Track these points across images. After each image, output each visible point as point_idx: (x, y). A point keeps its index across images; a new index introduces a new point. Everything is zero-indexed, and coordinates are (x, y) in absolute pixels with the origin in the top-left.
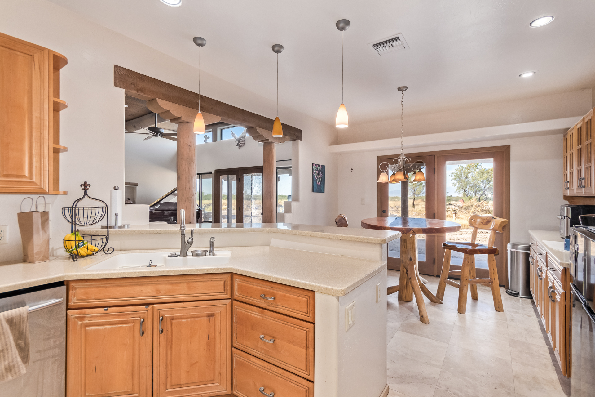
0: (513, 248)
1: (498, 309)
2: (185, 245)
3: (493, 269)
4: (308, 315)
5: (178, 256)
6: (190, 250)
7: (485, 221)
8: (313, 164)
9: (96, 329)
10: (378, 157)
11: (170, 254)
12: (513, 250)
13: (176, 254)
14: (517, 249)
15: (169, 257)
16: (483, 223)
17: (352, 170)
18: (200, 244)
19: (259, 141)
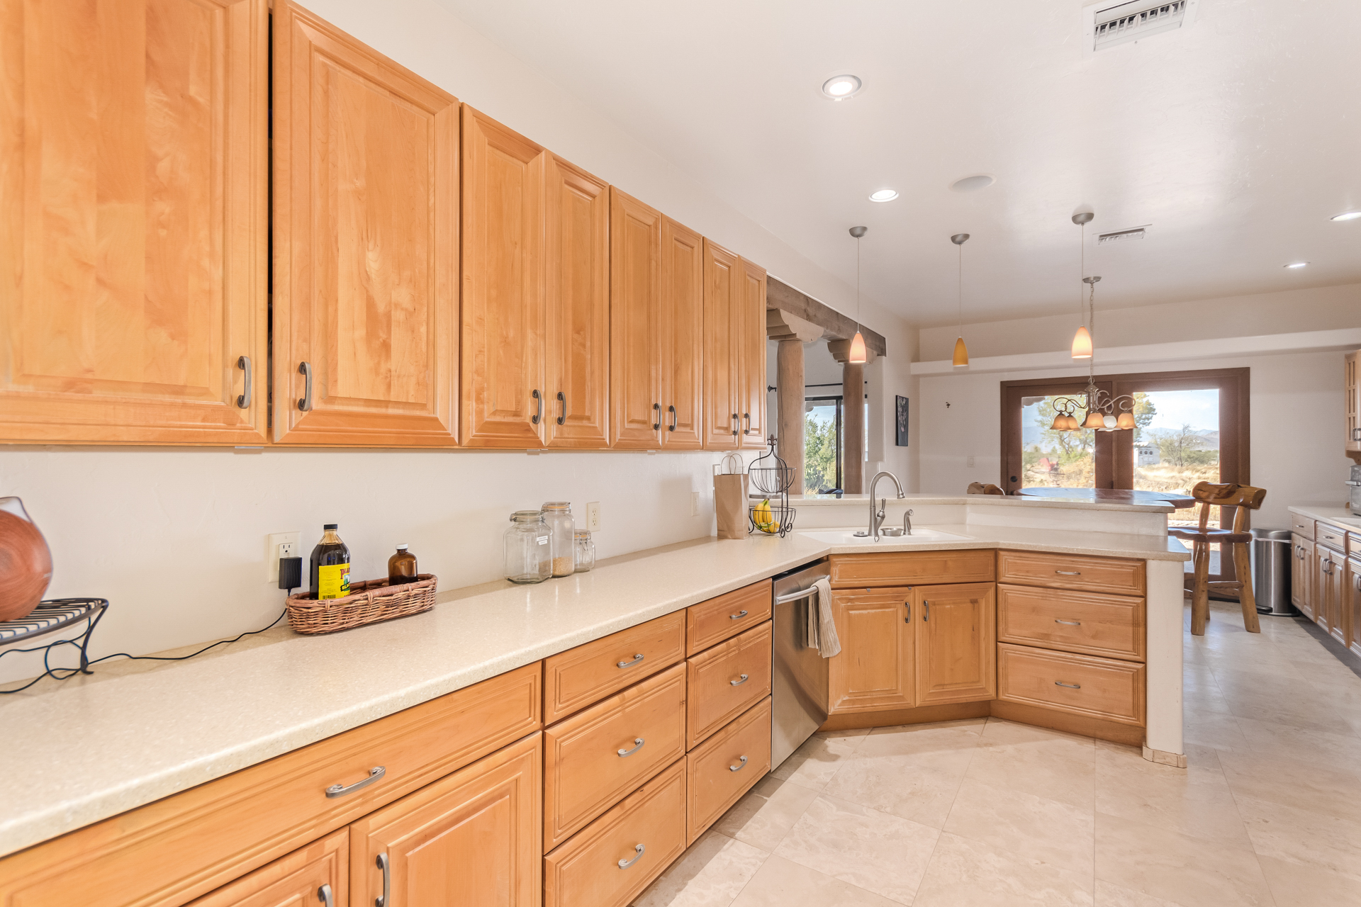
0: (1260, 536)
1: (1251, 629)
2: (876, 521)
3: (1243, 566)
4: (1135, 588)
5: (866, 536)
6: (880, 528)
7: (1225, 492)
8: (897, 396)
9: (860, 614)
10: (1002, 383)
11: (856, 533)
12: (1260, 539)
13: (863, 533)
14: (1266, 537)
15: (855, 536)
16: (1221, 495)
17: (948, 405)
18: (893, 519)
19: (839, 362)
